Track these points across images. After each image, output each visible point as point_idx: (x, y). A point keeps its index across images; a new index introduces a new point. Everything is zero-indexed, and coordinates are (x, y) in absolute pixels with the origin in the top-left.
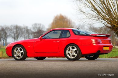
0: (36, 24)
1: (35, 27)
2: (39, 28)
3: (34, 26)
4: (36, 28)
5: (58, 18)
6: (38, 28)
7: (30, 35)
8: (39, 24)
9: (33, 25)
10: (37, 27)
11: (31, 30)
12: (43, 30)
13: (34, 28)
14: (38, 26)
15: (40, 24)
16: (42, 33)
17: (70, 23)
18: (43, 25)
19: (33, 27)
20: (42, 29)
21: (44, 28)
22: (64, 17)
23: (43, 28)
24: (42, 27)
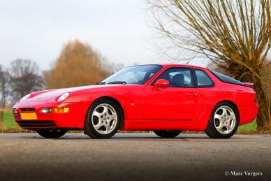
0: (19, 61)
1: (18, 67)
2: (27, 69)
3: (15, 65)
4: (20, 70)
5: (72, 48)
6: (24, 70)
7: (6, 85)
8: (26, 61)
9: (12, 63)
10: (21, 68)
11: (8, 74)
12: (35, 73)
13: (15, 69)
14: (24, 65)
15: (29, 62)
16: (33, 80)
17: (96, 60)
18: (35, 64)
19: (13, 67)
20: (33, 70)
21: (37, 69)
22: (85, 46)
23: (35, 69)
24: (33, 67)
